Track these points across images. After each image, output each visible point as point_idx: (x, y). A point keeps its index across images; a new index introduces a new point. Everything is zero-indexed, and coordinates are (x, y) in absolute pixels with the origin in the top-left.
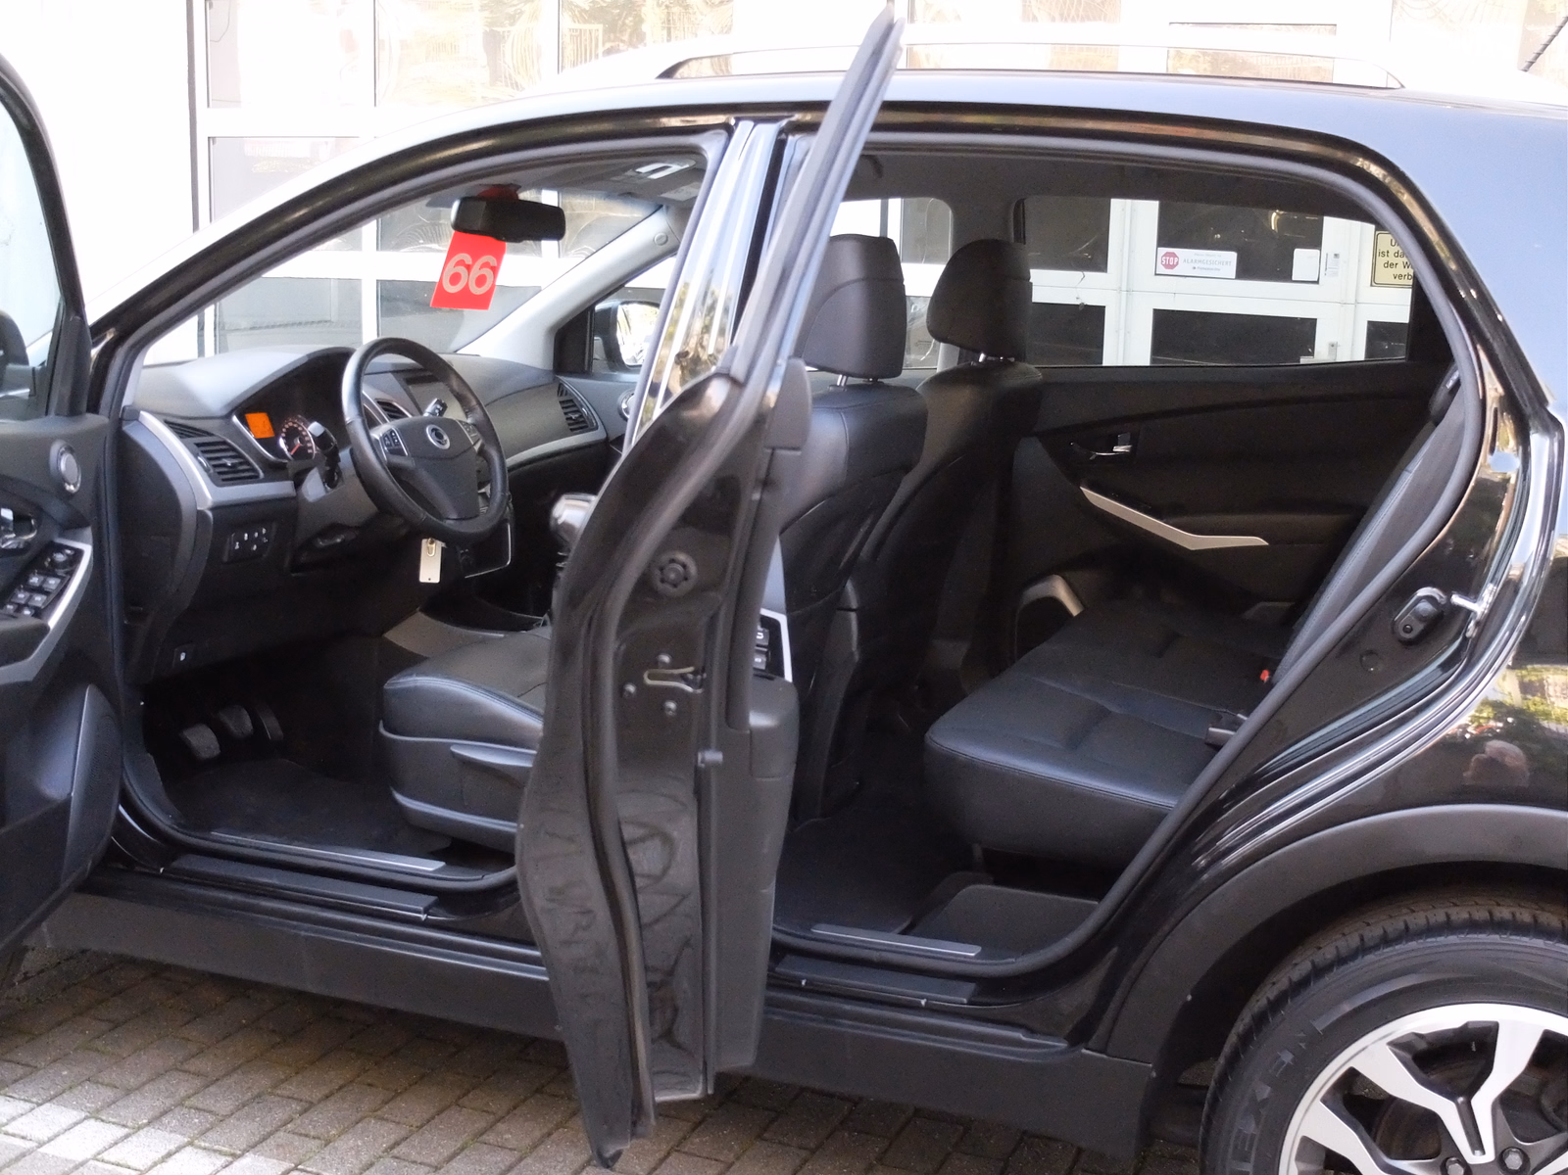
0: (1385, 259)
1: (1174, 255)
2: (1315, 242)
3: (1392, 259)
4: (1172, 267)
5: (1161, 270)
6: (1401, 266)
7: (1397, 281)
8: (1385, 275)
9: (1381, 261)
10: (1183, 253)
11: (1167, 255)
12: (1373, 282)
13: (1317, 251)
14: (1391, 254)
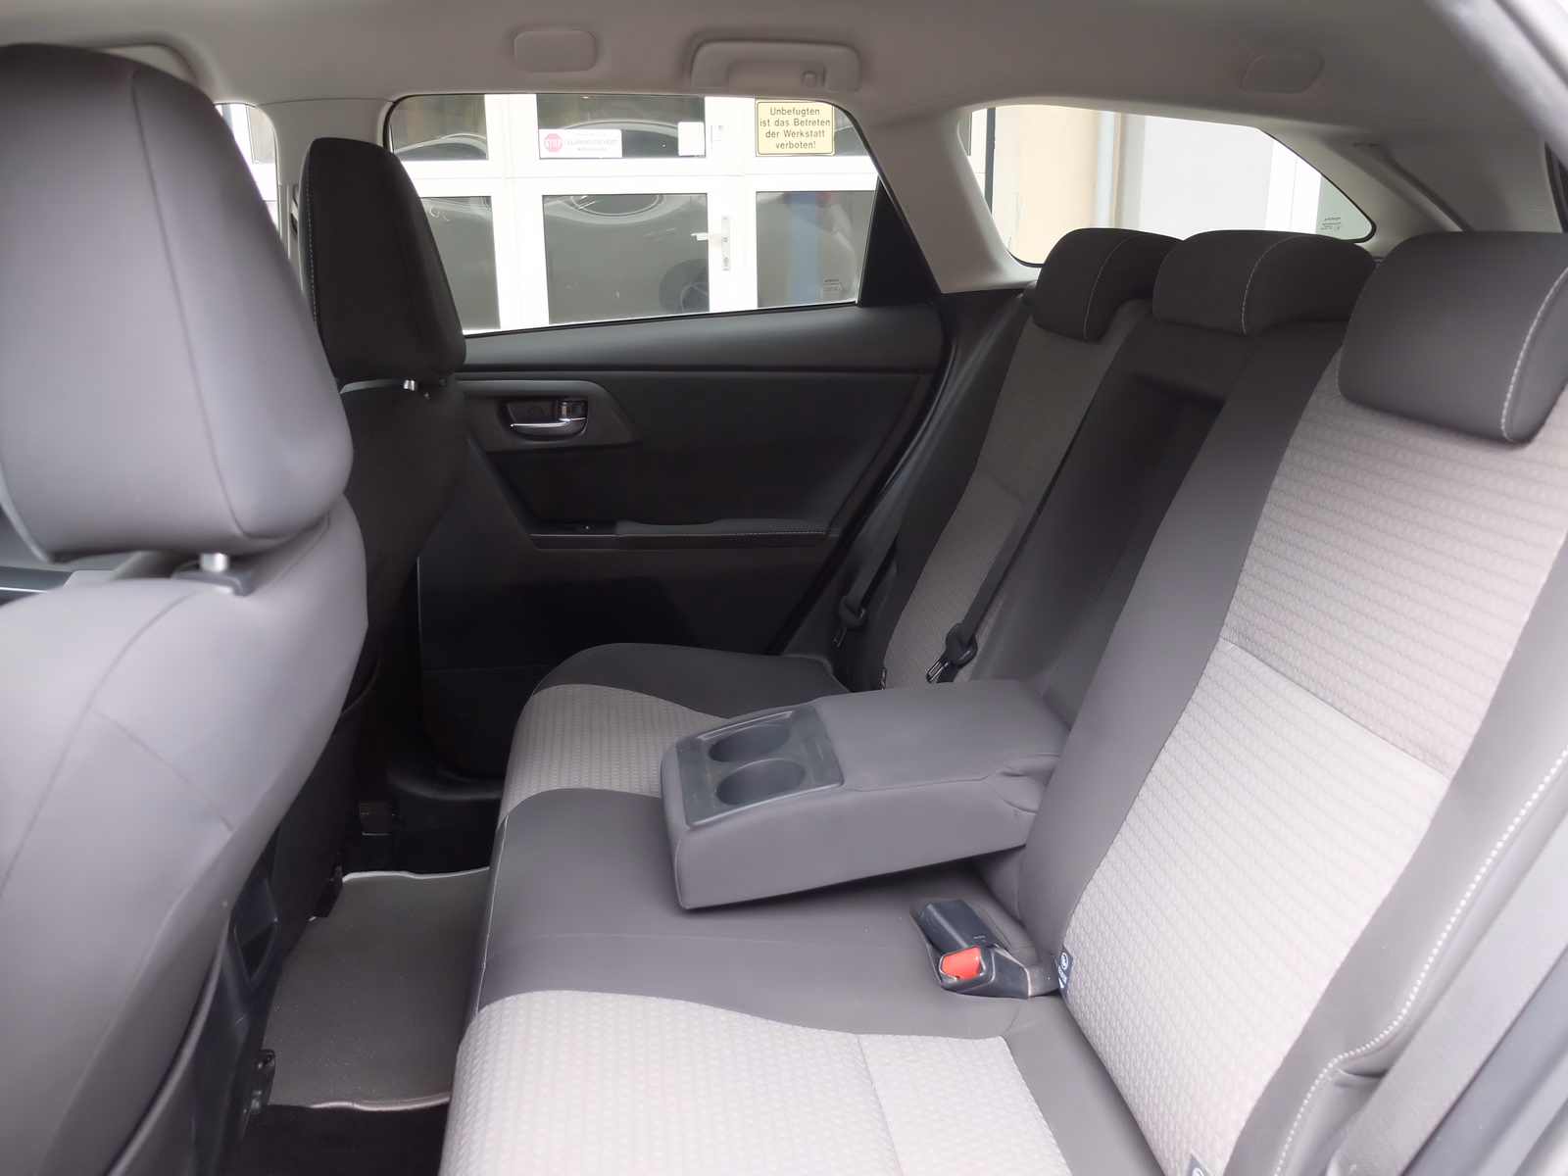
0: (767, 129)
1: (556, 137)
2: (697, 114)
3: (773, 128)
4: (556, 149)
5: (545, 153)
6: (782, 134)
7: (780, 150)
8: (768, 145)
9: (763, 130)
10: (565, 134)
11: (550, 136)
12: (759, 154)
13: (702, 124)
14: (772, 122)
